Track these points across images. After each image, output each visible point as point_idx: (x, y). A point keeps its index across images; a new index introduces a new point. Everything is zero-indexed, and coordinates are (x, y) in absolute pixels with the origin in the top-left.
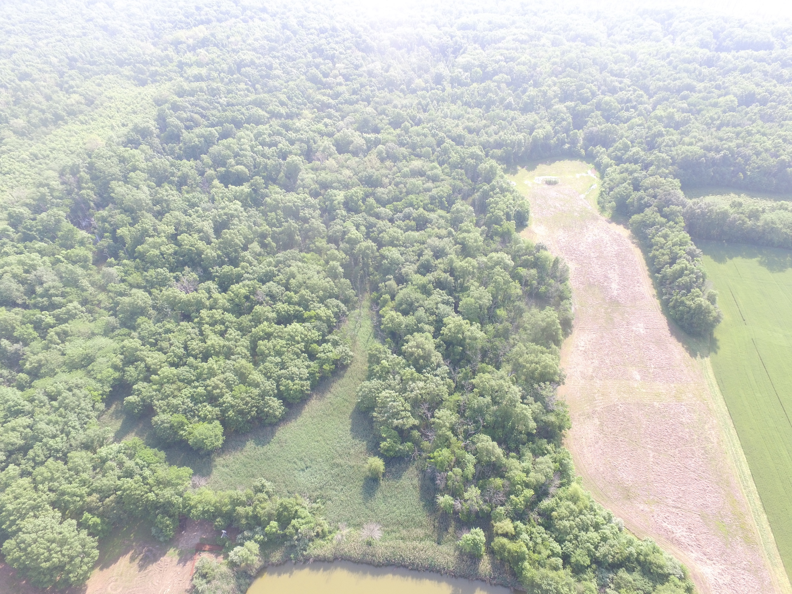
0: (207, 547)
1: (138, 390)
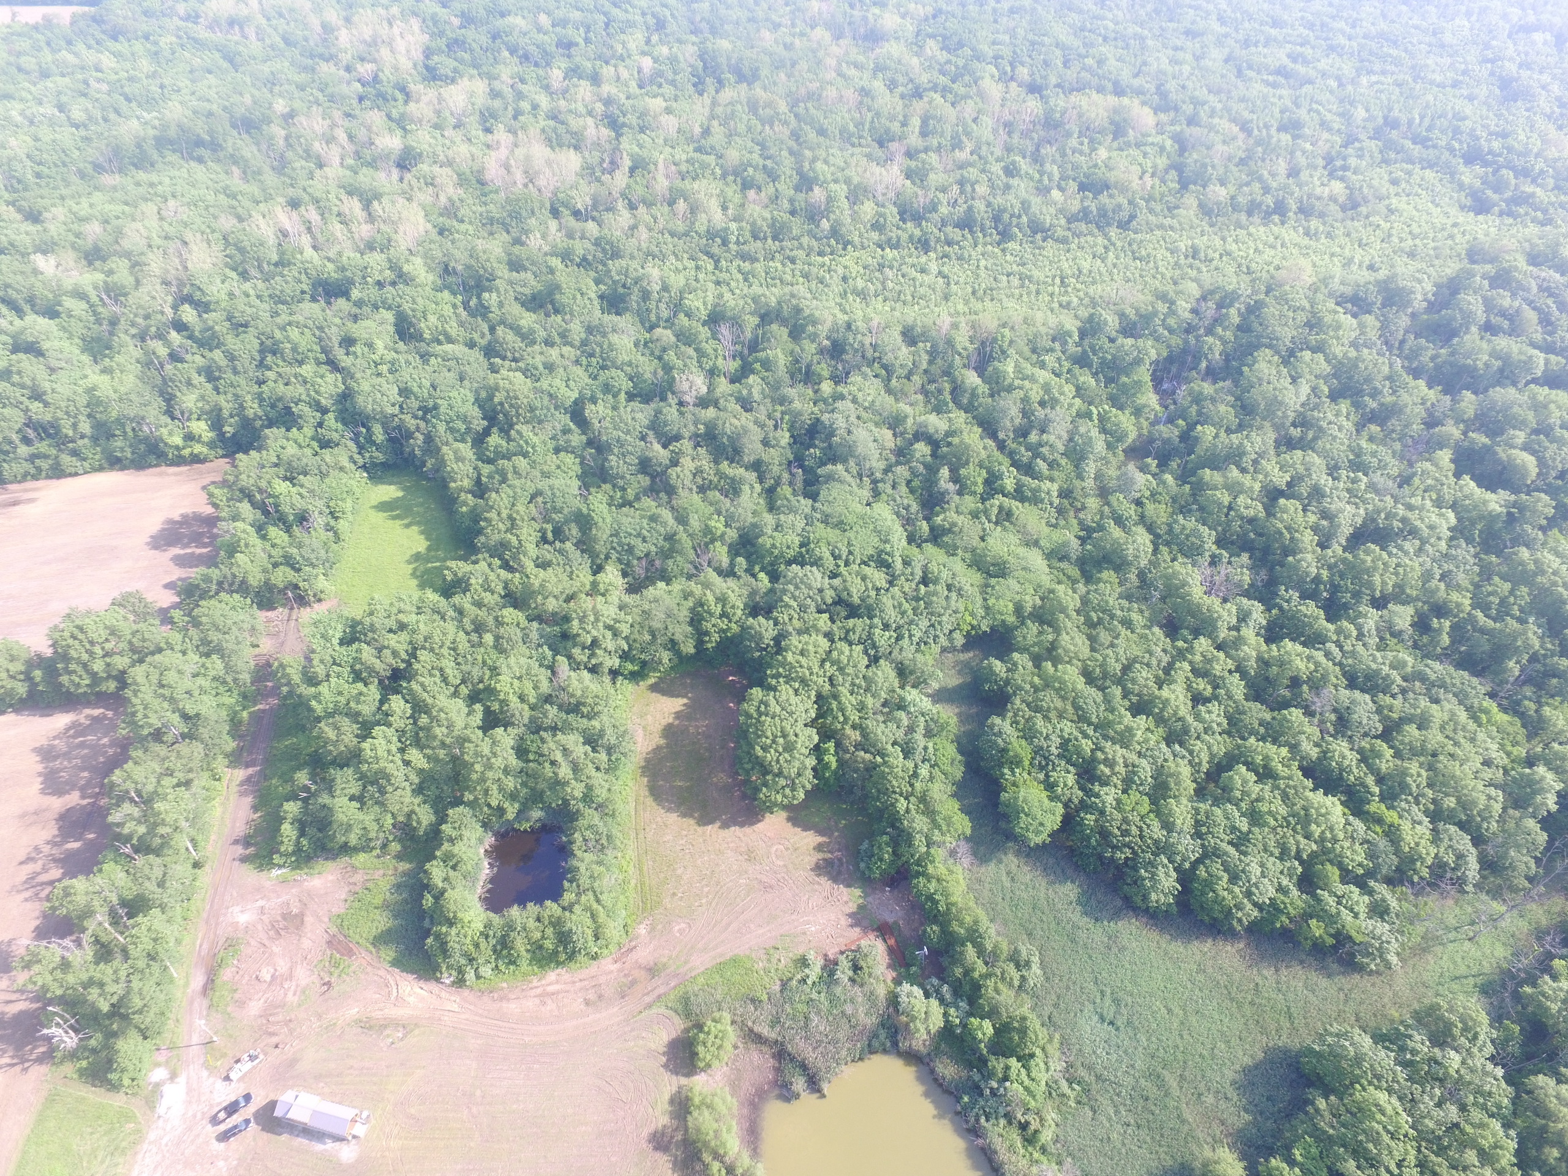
1: (1015, 664)
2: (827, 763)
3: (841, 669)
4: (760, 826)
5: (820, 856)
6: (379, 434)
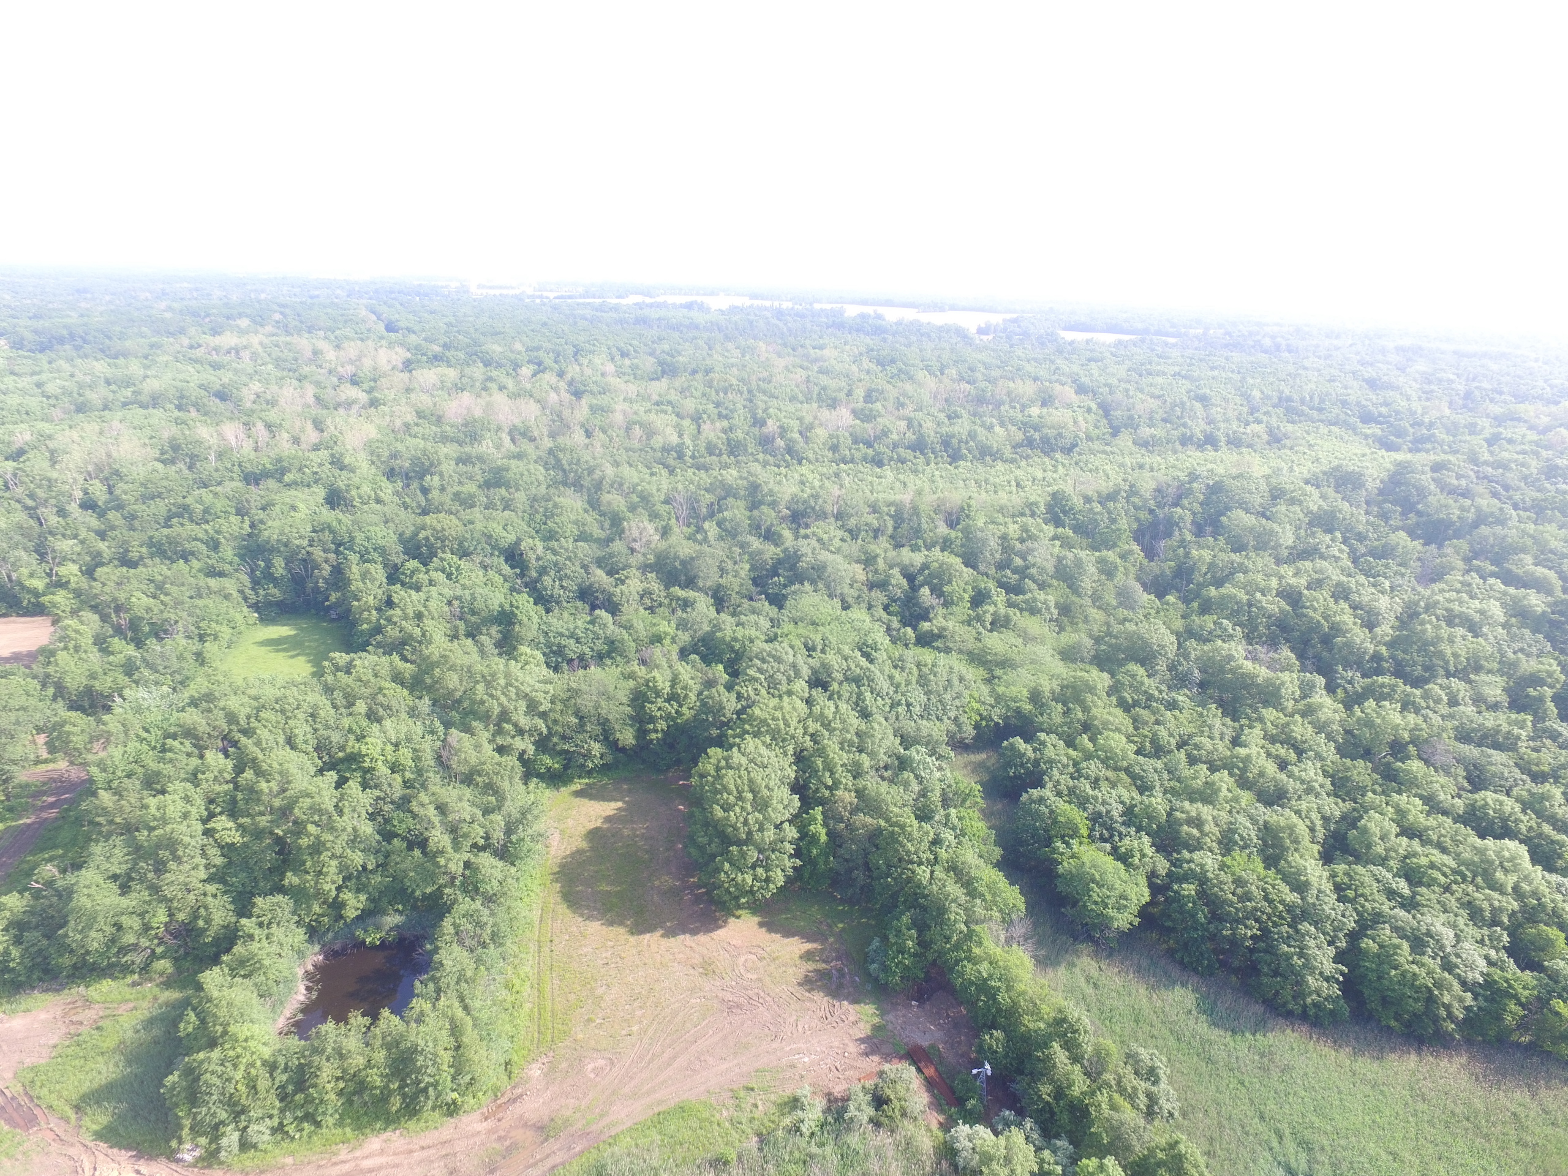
2: (814, 835)
3: (827, 726)
4: (720, 933)
5: (811, 966)
6: (279, 567)
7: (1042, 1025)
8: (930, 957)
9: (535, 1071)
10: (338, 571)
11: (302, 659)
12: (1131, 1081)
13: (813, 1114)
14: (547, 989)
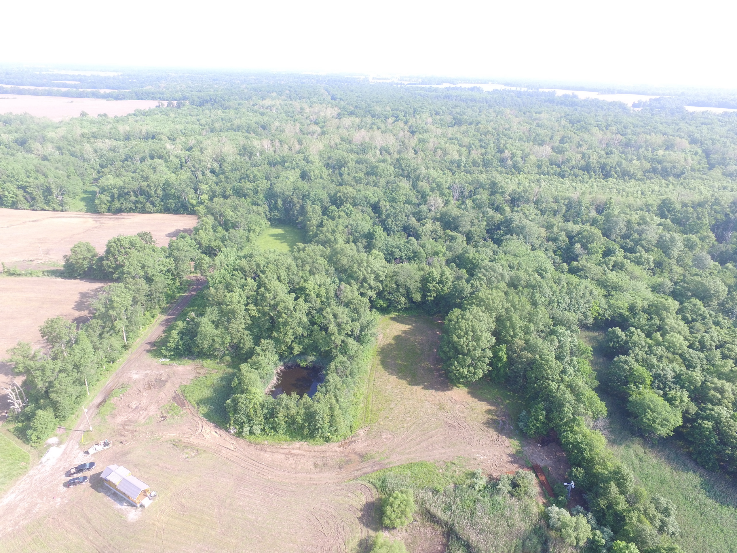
0: (542, 478)
1: (632, 333)
2: (500, 357)
3: (514, 306)
4: (449, 393)
6: (280, 203)
7: (606, 472)
8: (551, 426)
9: (362, 433)
10: (303, 207)
11: (286, 244)
12: (652, 511)
13: (482, 482)
14: (370, 400)
